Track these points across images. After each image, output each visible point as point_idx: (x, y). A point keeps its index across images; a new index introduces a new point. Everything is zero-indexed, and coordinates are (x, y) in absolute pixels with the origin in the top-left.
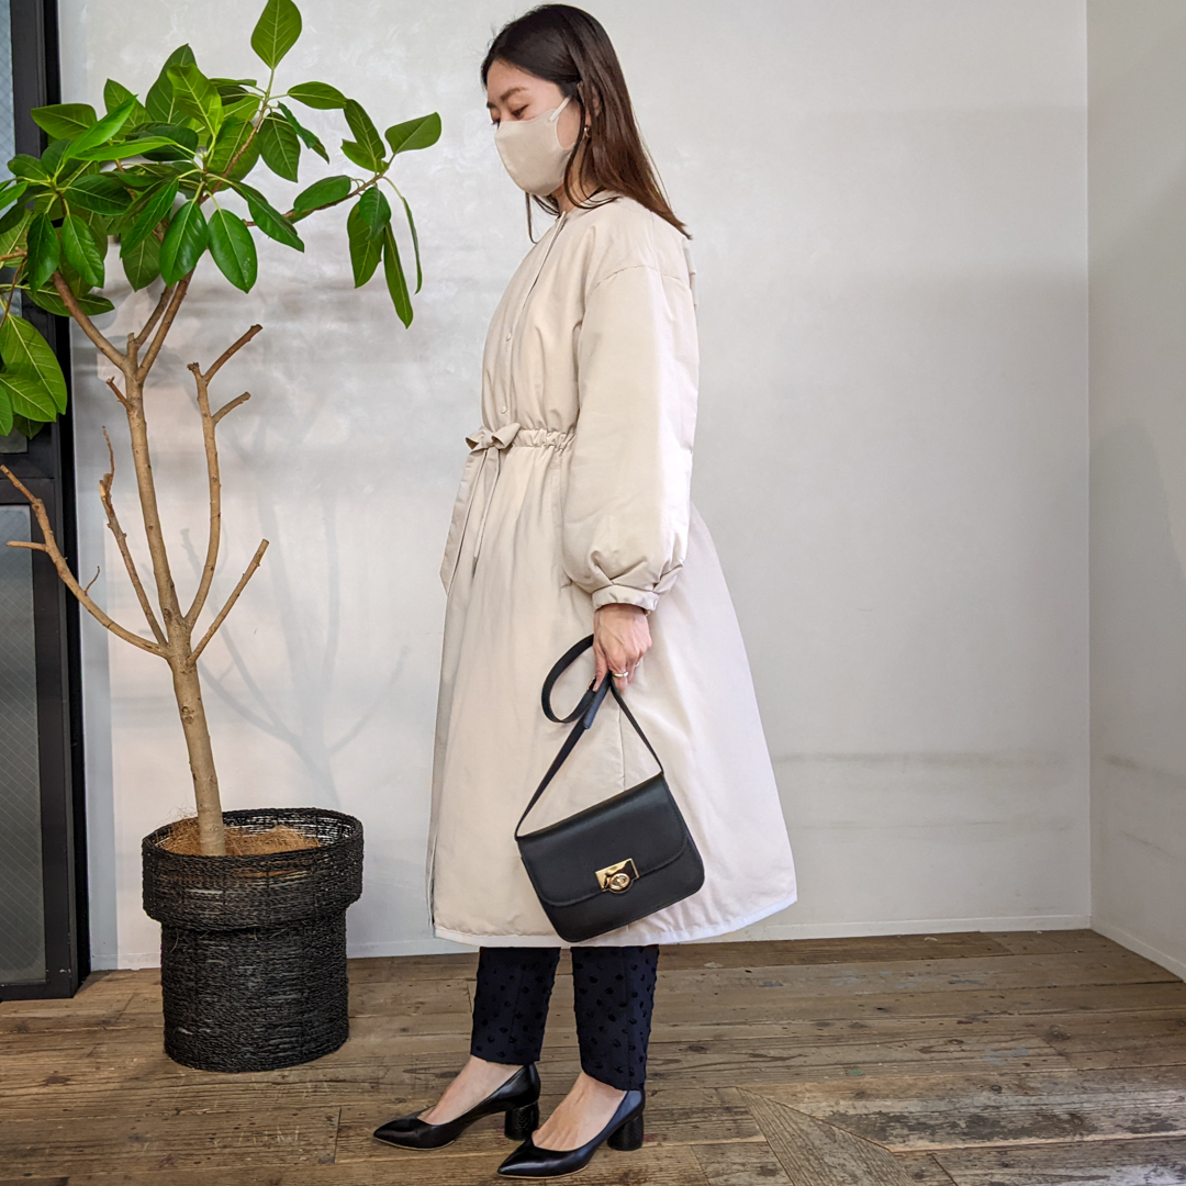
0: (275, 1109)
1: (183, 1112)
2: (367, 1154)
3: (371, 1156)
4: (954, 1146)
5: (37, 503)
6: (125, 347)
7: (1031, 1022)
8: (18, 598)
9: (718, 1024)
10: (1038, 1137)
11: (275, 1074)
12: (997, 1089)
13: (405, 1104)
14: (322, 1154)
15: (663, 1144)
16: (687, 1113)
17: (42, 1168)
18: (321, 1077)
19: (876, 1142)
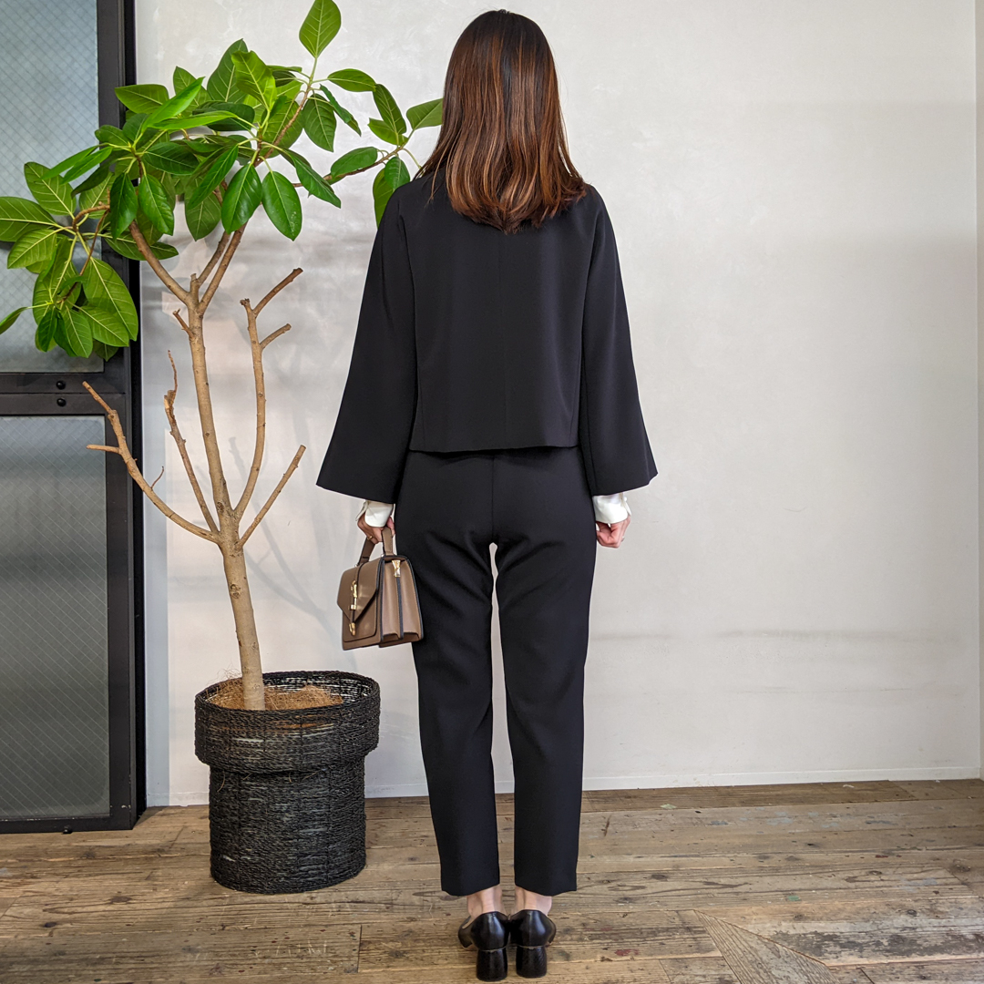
0: (305, 926)
1: (227, 928)
2: (385, 965)
3: (388, 967)
4: (880, 961)
5: (113, 413)
6: (189, 286)
7: (937, 856)
8: (92, 494)
9: (676, 857)
10: (949, 953)
11: (304, 896)
12: (913, 913)
13: (415, 923)
14: (347, 965)
15: (635, 958)
16: (654, 932)
17: (110, 974)
18: (344, 899)
19: (814, 957)
